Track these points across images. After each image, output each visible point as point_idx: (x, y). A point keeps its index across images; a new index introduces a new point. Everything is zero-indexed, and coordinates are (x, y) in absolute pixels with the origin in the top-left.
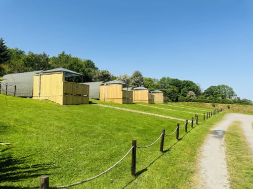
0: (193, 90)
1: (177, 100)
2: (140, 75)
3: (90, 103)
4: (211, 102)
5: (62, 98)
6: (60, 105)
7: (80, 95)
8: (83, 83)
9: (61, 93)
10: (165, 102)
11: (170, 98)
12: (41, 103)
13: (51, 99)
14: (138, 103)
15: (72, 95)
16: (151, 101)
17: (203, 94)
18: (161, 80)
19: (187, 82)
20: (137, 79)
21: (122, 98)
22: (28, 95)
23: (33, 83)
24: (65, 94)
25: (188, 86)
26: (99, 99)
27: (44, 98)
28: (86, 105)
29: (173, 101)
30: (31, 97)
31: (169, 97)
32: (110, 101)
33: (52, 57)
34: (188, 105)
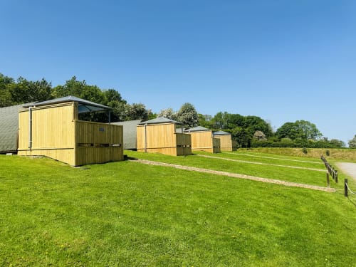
0: (262, 129)
1: (249, 146)
2: (192, 109)
3: (126, 158)
4: (299, 146)
5: (73, 152)
6: (69, 166)
7: (107, 145)
8: (112, 123)
9: (72, 143)
10: (235, 148)
11: (239, 143)
12: (32, 165)
13: (53, 155)
14: (199, 153)
15: (92, 145)
16: (217, 149)
17: (276, 134)
18: (215, 116)
19: (252, 118)
20: (188, 115)
21: (175, 145)
22: (9, 149)
23: (17, 125)
24: (79, 145)
25: (253, 123)
26: (135, 150)
27: (38, 153)
28: (118, 163)
29: (244, 146)
30: (15, 152)
31: (238, 141)
32: (155, 151)
33: (56, 86)
34: (267, 152)
